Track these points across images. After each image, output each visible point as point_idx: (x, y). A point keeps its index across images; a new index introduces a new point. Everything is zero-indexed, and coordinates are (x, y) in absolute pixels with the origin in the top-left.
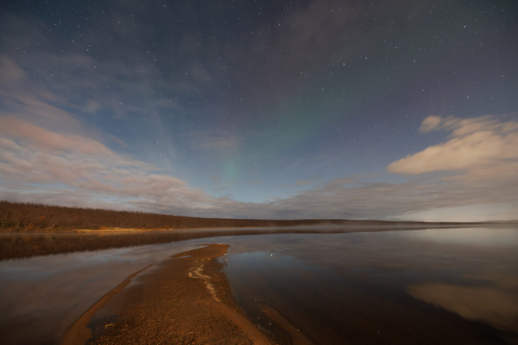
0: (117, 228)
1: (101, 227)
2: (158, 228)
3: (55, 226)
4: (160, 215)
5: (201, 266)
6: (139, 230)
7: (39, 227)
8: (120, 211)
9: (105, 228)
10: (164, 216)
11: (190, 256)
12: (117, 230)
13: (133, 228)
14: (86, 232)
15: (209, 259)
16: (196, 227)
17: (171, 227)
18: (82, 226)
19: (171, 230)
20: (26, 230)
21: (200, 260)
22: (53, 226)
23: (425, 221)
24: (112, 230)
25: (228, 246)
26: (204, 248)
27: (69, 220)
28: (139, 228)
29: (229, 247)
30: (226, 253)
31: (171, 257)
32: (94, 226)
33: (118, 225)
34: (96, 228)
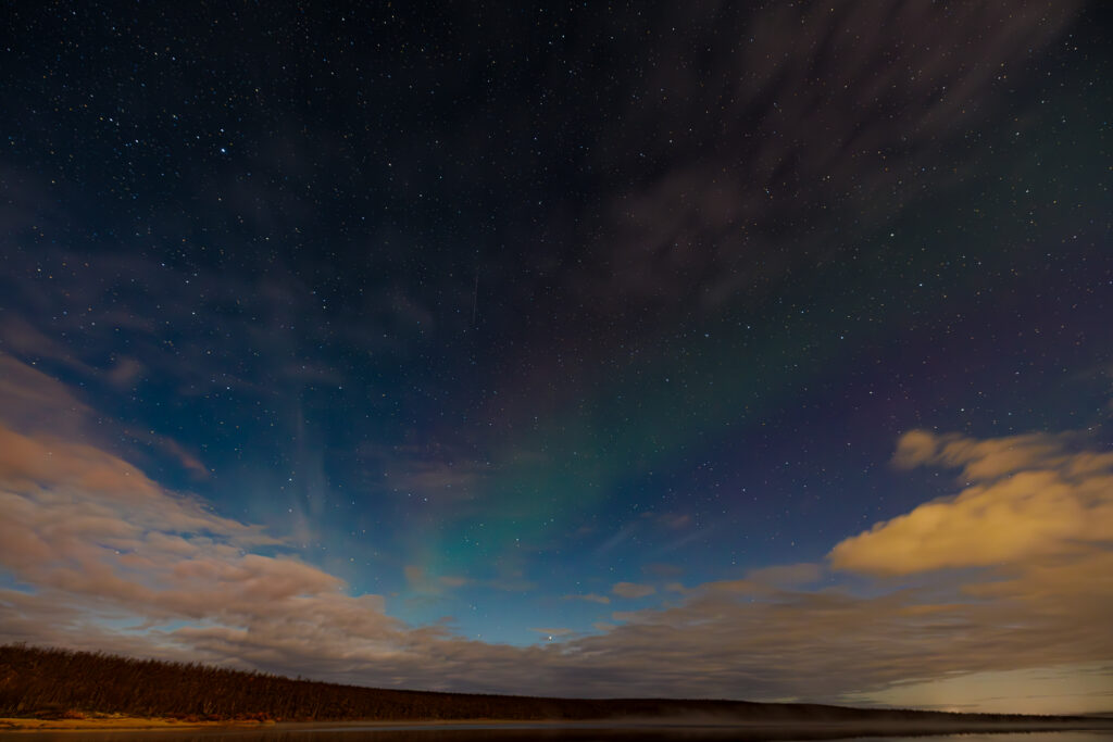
0: (117, 715)
1: (71, 712)
2: (236, 718)
4: (251, 675)
6: (181, 723)
8: (141, 659)
9: (83, 716)
10: (262, 678)
12: (115, 724)
13: (164, 717)
14: (21, 727)
16: (343, 715)
17: (273, 716)
18: (15, 708)
19: (270, 724)
23: (943, 710)
24: (99, 723)
28: (180, 718)
32: (52, 708)
33: (124, 705)
34: (57, 714)
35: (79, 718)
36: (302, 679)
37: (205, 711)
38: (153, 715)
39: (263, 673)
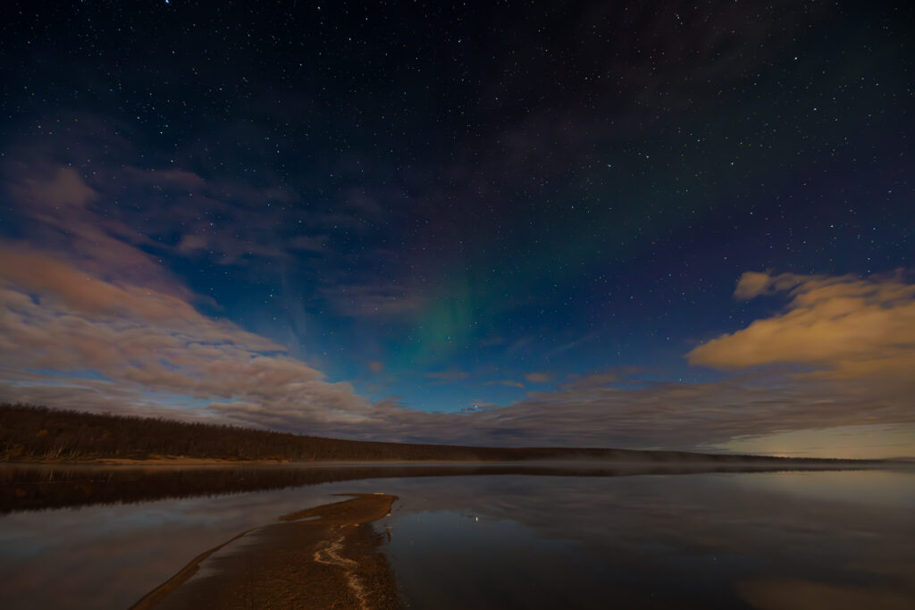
0: (182, 457)
1: (151, 455)
2: (261, 459)
3: (64, 452)
4: (267, 432)
5: (339, 538)
6: (225, 462)
7: (32, 454)
8: (191, 423)
9: (158, 456)
10: (274, 435)
11: (318, 517)
12: (181, 462)
13: (213, 458)
14: (121, 464)
15: (357, 525)
16: (334, 457)
17: (286, 458)
18: (114, 452)
19: (285, 462)
20: (7, 458)
21: (339, 527)
22: (60, 451)
24: (170, 462)
25: (395, 498)
26: (348, 501)
27: (92, 439)
28: (224, 459)
29: (396, 502)
30: (389, 512)
31: (282, 518)
32: (138, 453)
33: (185, 451)
34: (144, 457)
35: (157, 459)
36: (303, 434)
37: (240, 455)
38: (206, 457)
39: (275, 431)
